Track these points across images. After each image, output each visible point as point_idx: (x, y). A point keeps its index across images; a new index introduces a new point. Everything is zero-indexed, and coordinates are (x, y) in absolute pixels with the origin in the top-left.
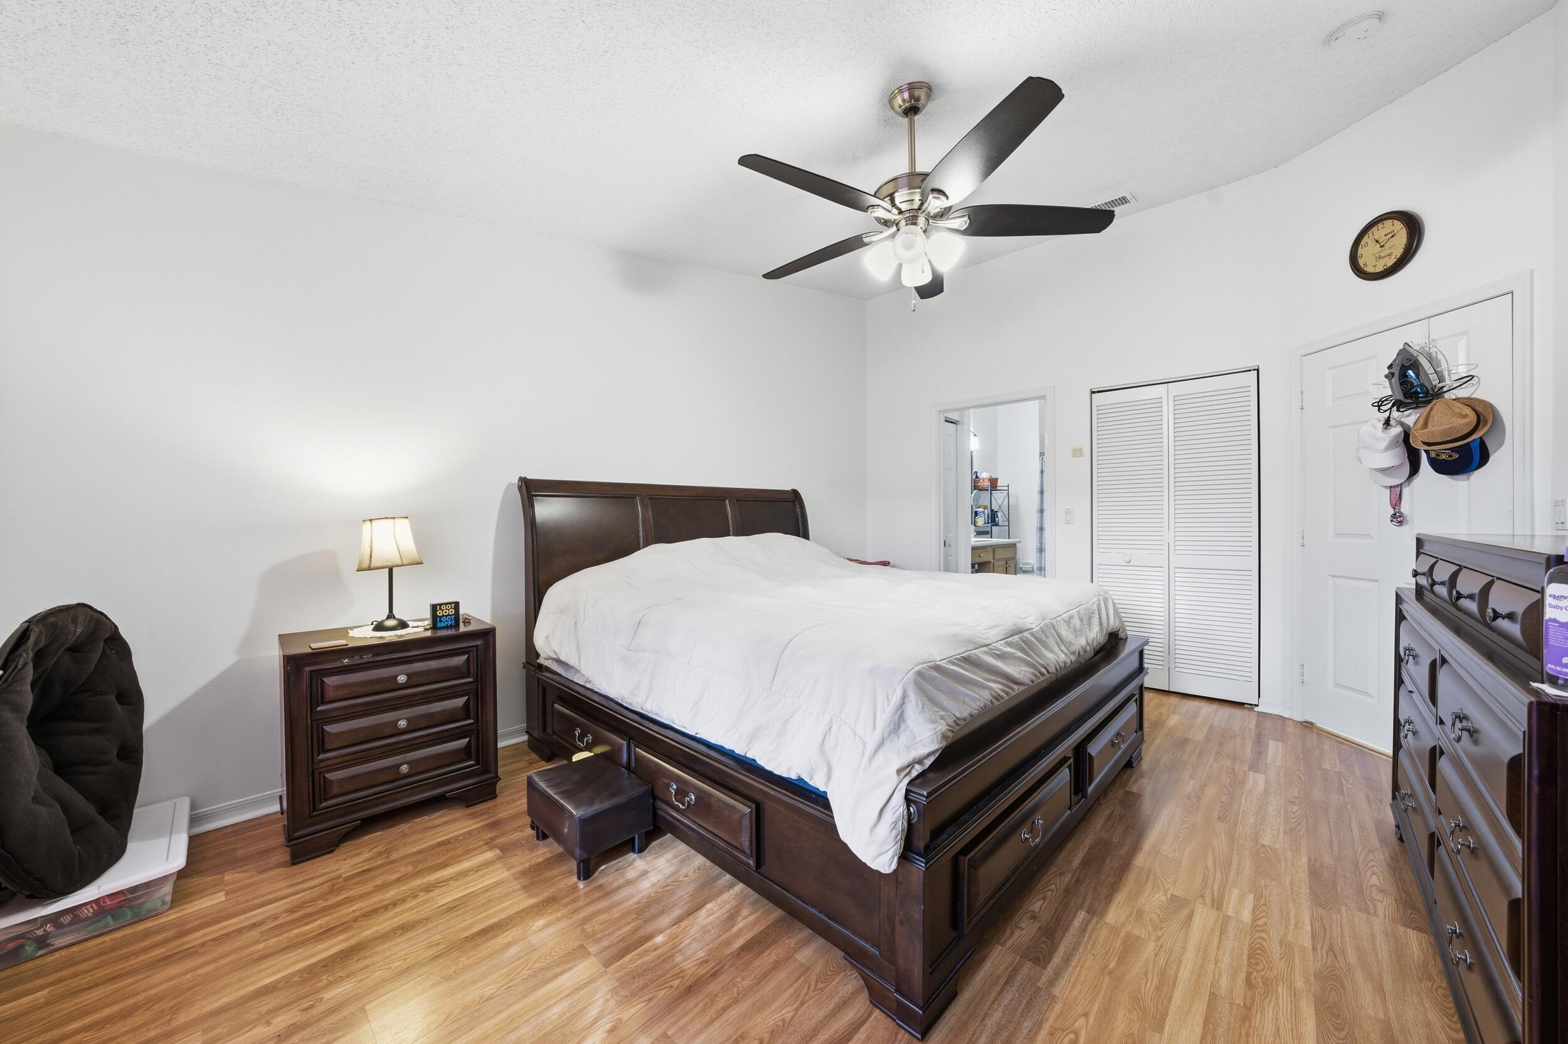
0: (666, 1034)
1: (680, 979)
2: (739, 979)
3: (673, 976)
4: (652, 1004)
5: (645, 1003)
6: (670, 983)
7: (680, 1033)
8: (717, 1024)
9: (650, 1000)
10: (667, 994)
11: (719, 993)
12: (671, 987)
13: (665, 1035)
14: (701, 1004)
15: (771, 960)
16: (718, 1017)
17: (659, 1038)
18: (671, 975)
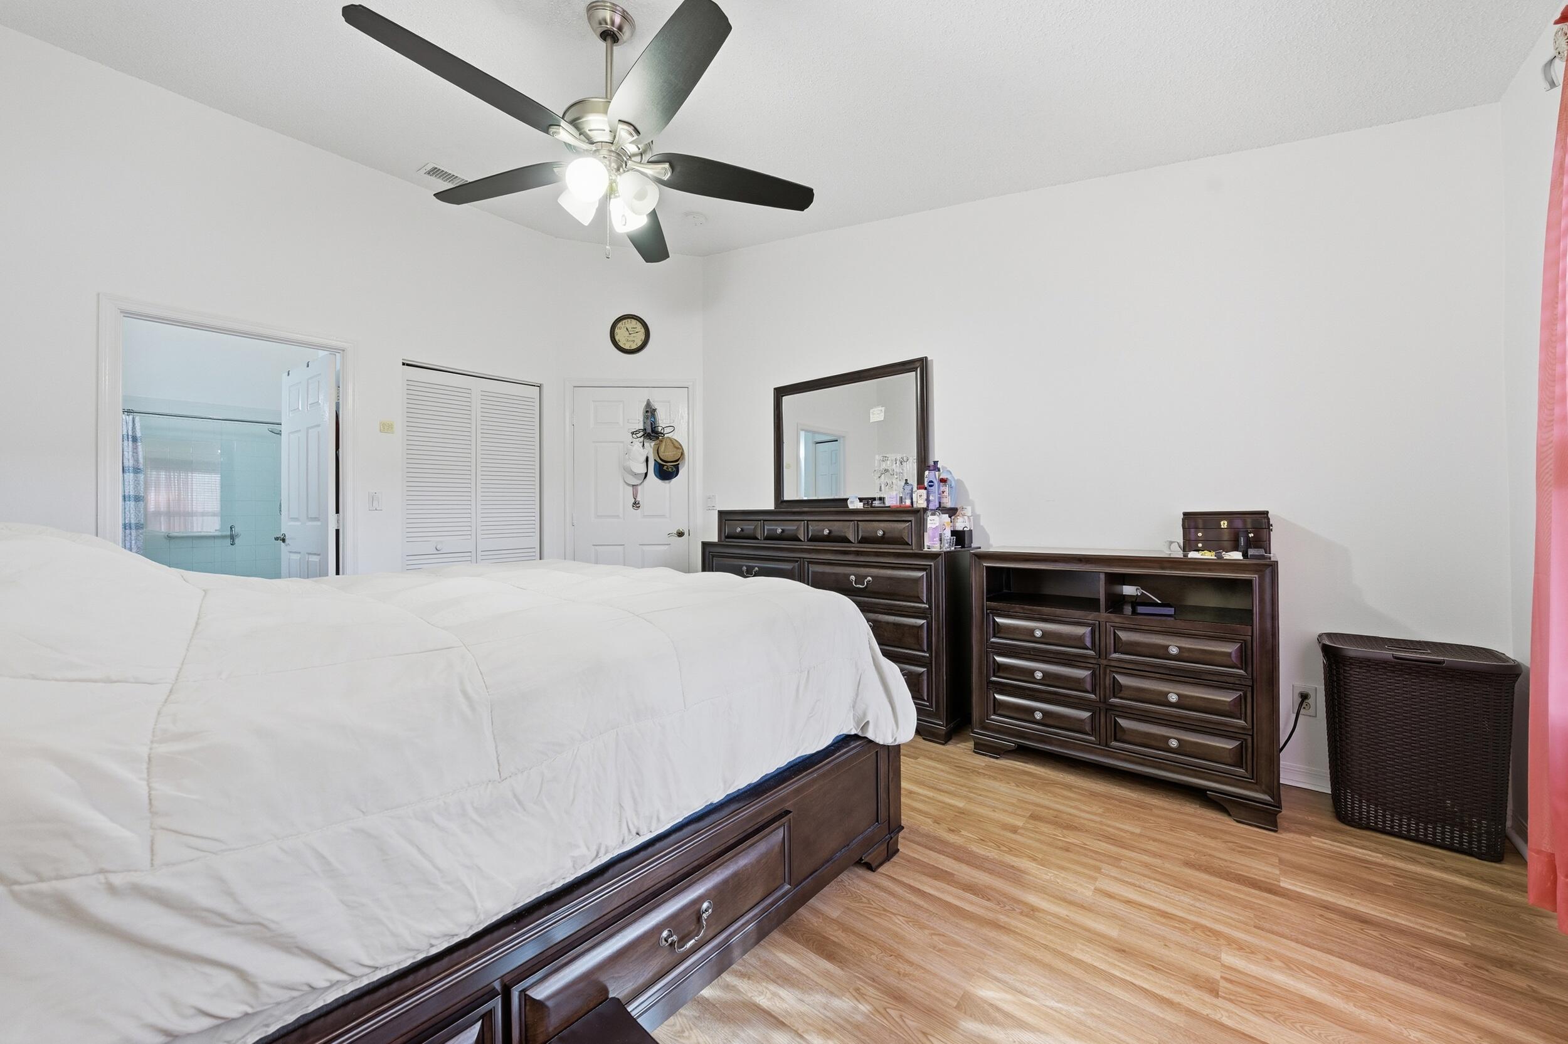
0: (956, 1006)
1: (888, 1010)
2: (873, 957)
3: (885, 1018)
4: (928, 1030)
5: (929, 1037)
6: (897, 1019)
7: (951, 995)
8: (928, 967)
9: (925, 1034)
10: (911, 1018)
11: (895, 971)
12: (901, 1016)
13: (958, 1007)
14: (912, 983)
15: (843, 935)
16: (921, 967)
17: (963, 1011)
18: (885, 1021)
